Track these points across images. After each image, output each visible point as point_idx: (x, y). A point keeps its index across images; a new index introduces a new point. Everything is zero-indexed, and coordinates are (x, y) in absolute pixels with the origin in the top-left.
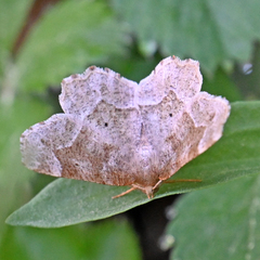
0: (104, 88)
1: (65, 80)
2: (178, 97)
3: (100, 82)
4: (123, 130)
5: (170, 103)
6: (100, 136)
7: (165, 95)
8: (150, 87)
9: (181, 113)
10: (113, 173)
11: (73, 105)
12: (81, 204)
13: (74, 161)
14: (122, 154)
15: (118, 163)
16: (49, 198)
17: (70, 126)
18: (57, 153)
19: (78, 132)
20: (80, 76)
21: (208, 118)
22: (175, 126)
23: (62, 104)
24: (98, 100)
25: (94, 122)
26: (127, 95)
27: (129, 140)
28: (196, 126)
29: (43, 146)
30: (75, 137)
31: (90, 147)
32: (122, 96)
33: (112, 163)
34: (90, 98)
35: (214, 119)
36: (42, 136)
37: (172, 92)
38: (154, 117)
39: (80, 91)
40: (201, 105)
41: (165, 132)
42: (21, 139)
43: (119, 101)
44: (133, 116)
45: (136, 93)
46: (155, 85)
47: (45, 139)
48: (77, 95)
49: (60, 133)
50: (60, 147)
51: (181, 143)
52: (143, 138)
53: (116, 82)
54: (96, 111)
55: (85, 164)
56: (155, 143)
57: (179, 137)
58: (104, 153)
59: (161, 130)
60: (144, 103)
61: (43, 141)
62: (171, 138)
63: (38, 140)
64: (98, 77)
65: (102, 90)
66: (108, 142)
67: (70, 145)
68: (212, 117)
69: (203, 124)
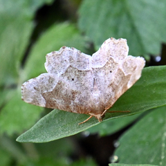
0: (71, 59)
1: (48, 54)
2: (115, 61)
3: (69, 55)
4: (83, 83)
5: (110, 65)
6: (69, 86)
7: (107, 61)
8: (98, 57)
9: (117, 70)
10: (77, 106)
11: (53, 69)
12: (60, 129)
13: (54, 99)
14: (83, 96)
15: (81, 101)
16: (42, 126)
17: (51, 80)
18: (43, 95)
19: (56, 84)
20: (57, 52)
21: (132, 69)
22: (114, 77)
23: (46, 68)
24: (68, 66)
25: (66, 78)
26: (85, 63)
27: (87, 88)
28: (126, 75)
29: (35, 91)
30: (54, 87)
31: (63, 92)
32: (82, 63)
33: (76, 101)
34: (63, 64)
35: (136, 69)
36: (35, 86)
37: (111, 59)
38: (101, 75)
39: (57, 61)
40: (128, 63)
41: (108, 82)
42: (22, 87)
43: (80, 66)
44: (89, 75)
45: (90, 61)
46: (101, 56)
47: (37, 87)
48: (55, 63)
49: (45, 84)
50: (45, 92)
51: (117, 87)
52: (95, 87)
53: (78, 55)
54: (67, 72)
55: (60, 101)
56: (102, 89)
57: (116, 83)
58: (72, 96)
59: (105, 81)
60: (95, 67)
61: (35, 88)
62: (111, 85)
63: (32, 88)
64: (67, 52)
65: (70, 60)
66: (74, 89)
67: (51, 90)
68: (135, 68)
69: (130, 73)
